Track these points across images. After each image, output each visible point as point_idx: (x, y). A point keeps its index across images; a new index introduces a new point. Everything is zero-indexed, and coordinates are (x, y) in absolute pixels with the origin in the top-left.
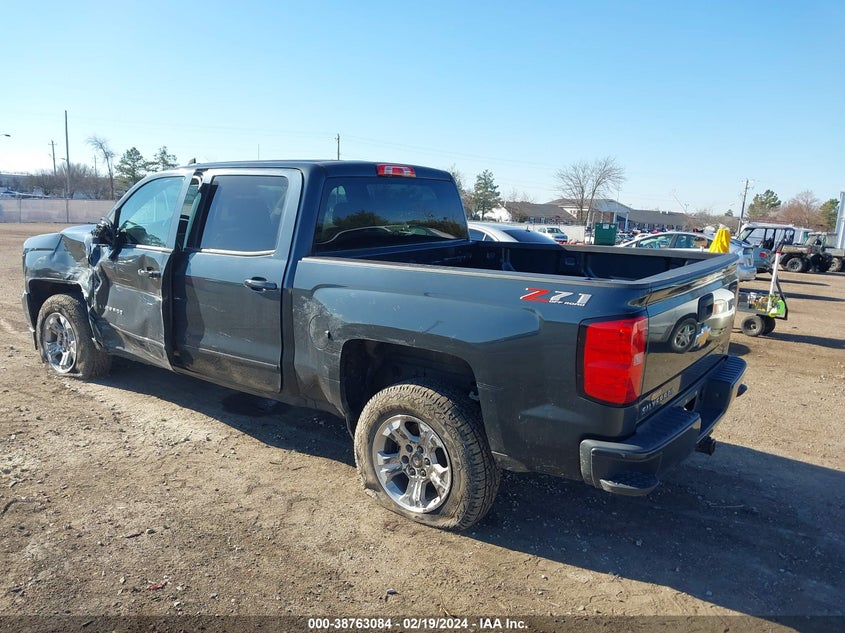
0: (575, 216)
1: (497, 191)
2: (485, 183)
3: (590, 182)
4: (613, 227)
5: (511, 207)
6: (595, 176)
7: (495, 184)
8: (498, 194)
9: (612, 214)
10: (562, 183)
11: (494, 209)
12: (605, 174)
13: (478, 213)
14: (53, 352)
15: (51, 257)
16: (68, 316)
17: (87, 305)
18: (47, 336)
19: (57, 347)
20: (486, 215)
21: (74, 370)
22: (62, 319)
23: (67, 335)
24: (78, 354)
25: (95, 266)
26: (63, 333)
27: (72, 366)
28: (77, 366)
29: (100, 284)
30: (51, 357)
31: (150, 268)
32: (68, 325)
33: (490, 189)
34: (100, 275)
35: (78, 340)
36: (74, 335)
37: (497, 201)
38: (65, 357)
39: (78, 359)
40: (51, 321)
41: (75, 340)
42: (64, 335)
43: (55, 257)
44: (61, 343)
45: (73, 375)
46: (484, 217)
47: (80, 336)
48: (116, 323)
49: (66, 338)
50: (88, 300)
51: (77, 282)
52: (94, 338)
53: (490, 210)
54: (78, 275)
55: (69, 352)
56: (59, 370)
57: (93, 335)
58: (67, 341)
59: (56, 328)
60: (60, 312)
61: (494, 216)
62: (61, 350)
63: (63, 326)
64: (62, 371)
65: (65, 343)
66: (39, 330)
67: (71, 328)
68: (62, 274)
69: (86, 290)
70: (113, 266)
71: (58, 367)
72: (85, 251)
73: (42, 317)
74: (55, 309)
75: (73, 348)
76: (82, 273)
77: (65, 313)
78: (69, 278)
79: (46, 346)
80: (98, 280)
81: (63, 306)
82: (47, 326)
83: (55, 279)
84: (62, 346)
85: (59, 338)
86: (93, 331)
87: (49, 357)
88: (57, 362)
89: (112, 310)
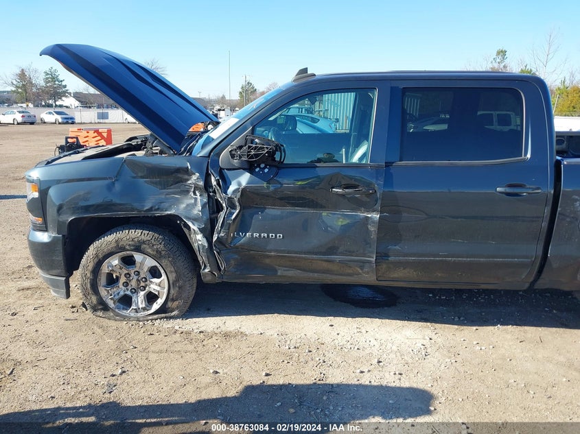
2: (52, 77)
5: (77, 96)
13: (51, 102)
14: (117, 297)
15: (110, 188)
16: (155, 253)
17: (200, 236)
18: (103, 280)
19: (121, 290)
20: (58, 103)
21: (163, 310)
22: (138, 257)
23: (138, 273)
24: (172, 291)
25: (226, 193)
26: (132, 272)
27: (156, 306)
28: (169, 304)
29: (237, 211)
30: (114, 303)
31: (347, 187)
32: (150, 262)
33: (57, 83)
34: (239, 202)
35: (173, 276)
36: (162, 271)
37: (65, 92)
38: (140, 300)
39: (171, 297)
40: (115, 261)
41: (164, 276)
42: (133, 275)
43: (118, 187)
44: (126, 284)
45: (163, 315)
46: (56, 106)
47: (176, 272)
48: (268, 248)
49: (136, 277)
50: (202, 230)
51: (169, 213)
52: (207, 270)
53: (60, 98)
54: (166, 205)
55: (144, 292)
56: (132, 315)
57: (205, 266)
58: (138, 280)
59: (121, 268)
60: (138, 249)
61: (65, 104)
62: (128, 293)
63: (138, 265)
64: (139, 315)
65: (133, 283)
66: (89, 275)
67: (158, 265)
68: (136, 205)
69: (194, 220)
70: (272, 188)
71: (129, 312)
72: (186, 177)
73: (96, 260)
74: (127, 247)
75: (159, 286)
76: (178, 202)
77: (149, 251)
78: (151, 209)
79: (103, 292)
80: (234, 207)
81: (144, 242)
82: (105, 269)
83: (121, 214)
84: (130, 288)
85: (123, 280)
86: (206, 262)
87: (111, 304)
88: (122, 306)
89: (260, 236)
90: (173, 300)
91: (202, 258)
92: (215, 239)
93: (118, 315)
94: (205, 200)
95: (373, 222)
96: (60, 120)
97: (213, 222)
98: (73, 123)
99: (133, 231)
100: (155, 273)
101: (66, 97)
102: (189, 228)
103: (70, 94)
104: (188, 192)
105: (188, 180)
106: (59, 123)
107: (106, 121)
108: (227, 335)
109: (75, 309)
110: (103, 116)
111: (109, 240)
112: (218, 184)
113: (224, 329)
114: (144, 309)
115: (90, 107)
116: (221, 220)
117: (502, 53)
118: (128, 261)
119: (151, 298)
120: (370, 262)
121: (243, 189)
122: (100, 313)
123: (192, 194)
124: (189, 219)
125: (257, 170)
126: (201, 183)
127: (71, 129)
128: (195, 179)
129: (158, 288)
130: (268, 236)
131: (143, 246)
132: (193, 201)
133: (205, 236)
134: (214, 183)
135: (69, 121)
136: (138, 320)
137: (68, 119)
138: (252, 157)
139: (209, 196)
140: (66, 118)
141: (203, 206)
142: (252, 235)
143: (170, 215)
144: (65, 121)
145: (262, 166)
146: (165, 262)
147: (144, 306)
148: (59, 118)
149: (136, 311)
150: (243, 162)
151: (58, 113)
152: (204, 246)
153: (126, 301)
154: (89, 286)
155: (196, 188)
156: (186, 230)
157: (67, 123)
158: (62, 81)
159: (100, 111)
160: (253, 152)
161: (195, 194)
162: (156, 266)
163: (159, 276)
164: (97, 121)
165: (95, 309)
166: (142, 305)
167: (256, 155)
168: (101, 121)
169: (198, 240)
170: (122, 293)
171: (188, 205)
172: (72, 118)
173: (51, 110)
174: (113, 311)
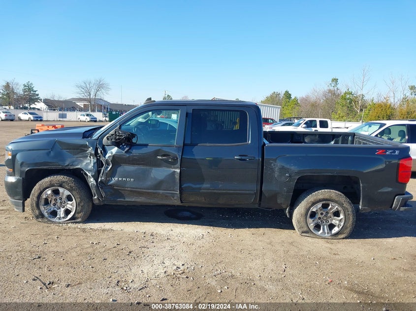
0: (83, 107)
1: (37, 93)
2: (29, 88)
3: (93, 90)
4: (117, 113)
5: (46, 102)
6: (95, 87)
7: (35, 89)
8: (38, 95)
9: (102, 105)
10: (78, 90)
11: (36, 103)
12: (100, 86)
13: (27, 105)
14: (49, 211)
15: (48, 154)
16: (69, 188)
17: (92, 179)
18: (42, 202)
19: (52, 207)
20: (32, 106)
21: (73, 218)
22: (61, 190)
23: (61, 199)
24: (78, 208)
25: (105, 157)
26: (58, 198)
27: (70, 216)
28: (77, 215)
29: (110, 167)
30: (48, 214)
31: (164, 155)
32: (67, 193)
33: (32, 92)
34: (111, 162)
35: (78, 200)
36: (73, 198)
37: (38, 99)
38: (61, 212)
39: (77, 211)
40: (49, 192)
41: (74, 200)
42: (58, 199)
43: (52, 154)
44: (55, 205)
45: (73, 221)
46: (30, 108)
47: (80, 198)
48: (126, 186)
49: (59, 201)
50: (93, 176)
51: (77, 167)
52: (96, 197)
53: (34, 103)
54: (76, 163)
55: (64, 209)
56: (57, 221)
57: (95, 195)
58: (61, 203)
59: (52, 196)
60: (61, 186)
61: (37, 107)
62: (55, 209)
63: (61, 194)
64: (60, 221)
65: (59, 204)
66: (35, 199)
67: (71, 194)
68: (60, 163)
69: (89, 171)
70: (128, 156)
71: (56, 220)
72: (86, 149)
73: (39, 191)
74: (56, 185)
75: (71, 205)
76: (82, 162)
77: (66, 186)
78: (68, 165)
79: (42, 208)
80: (109, 165)
81: (64, 182)
82: (44, 196)
83: (53, 167)
84: (56, 206)
85: (53, 202)
86: (95, 193)
87: (46, 214)
88: (52, 216)
89: (122, 179)
90: (78, 213)
91: (94, 191)
92: (99, 180)
93: (50, 221)
94: (95, 161)
95: (177, 173)
96: (32, 118)
97: (99, 172)
98: (41, 120)
99: (59, 176)
100: (69, 198)
101: (38, 102)
102: (87, 175)
103: (41, 100)
104: (87, 157)
105: (87, 151)
106: (32, 121)
107: (65, 119)
108: (104, 231)
109: (27, 219)
110: (63, 116)
111: (47, 180)
112: (101, 153)
113: (103, 228)
114: (63, 218)
115: (54, 110)
116: (102, 171)
117: (335, 80)
118: (56, 192)
119: (67, 212)
120: (177, 194)
121: (113, 156)
122: (40, 220)
123: (89, 158)
124: (87, 170)
125: (121, 146)
126: (93, 152)
127: (37, 125)
128: (91, 150)
129: (71, 207)
130: (126, 180)
131: (64, 184)
132: (89, 161)
133: (94, 179)
134: (99, 152)
135: (39, 119)
136: (60, 223)
137: (37, 117)
138: (117, 140)
139: (97, 159)
140: (36, 117)
141: (94, 164)
142: (118, 179)
143: (78, 168)
144: (36, 119)
145: (123, 144)
146: (74, 193)
147: (63, 216)
148: (32, 117)
149: (60, 219)
150: (113, 142)
151: (31, 114)
152: (94, 184)
153: (54, 214)
154: (35, 205)
155: (91, 154)
156: (86, 176)
157: (37, 120)
158: (35, 91)
159: (61, 112)
160: (117, 137)
161: (90, 158)
162: (70, 195)
163: (71, 200)
164: (58, 119)
165: (37, 217)
166: (62, 215)
167: (119, 139)
168: (61, 119)
169: (92, 181)
170: (52, 209)
171: (87, 163)
172: (41, 117)
173: (26, 111)
174: (47, 218)
